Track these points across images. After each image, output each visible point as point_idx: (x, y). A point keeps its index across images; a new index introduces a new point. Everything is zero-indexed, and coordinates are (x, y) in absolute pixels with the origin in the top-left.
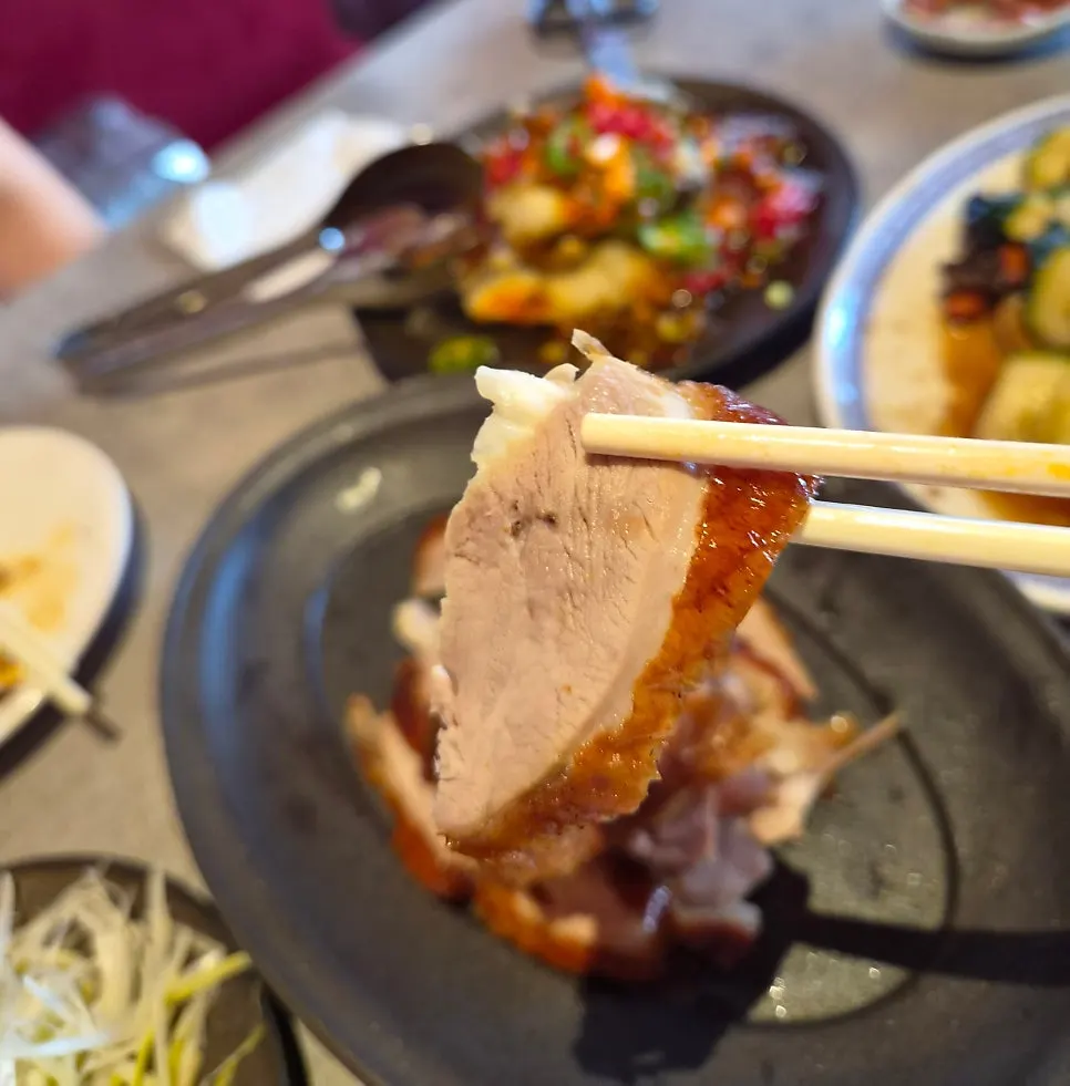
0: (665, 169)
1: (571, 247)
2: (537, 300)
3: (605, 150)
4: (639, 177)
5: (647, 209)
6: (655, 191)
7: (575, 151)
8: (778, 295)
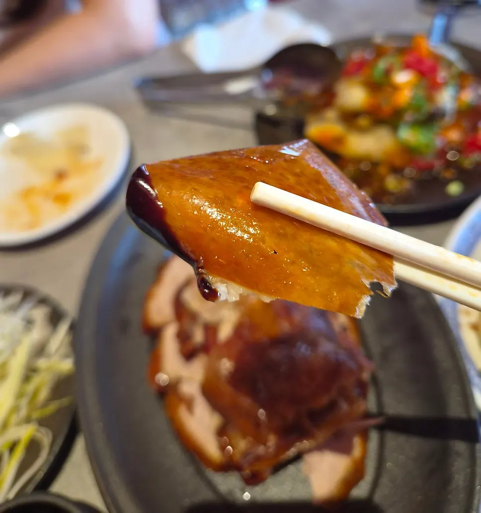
0: (430, 98)
1: (363, 122)
2: (339, 140)
3: (403, 78)
4: (413, 98)
5: (408, 117)
6: (418, 109)
7: (388, 73)
8: (454, 189)
